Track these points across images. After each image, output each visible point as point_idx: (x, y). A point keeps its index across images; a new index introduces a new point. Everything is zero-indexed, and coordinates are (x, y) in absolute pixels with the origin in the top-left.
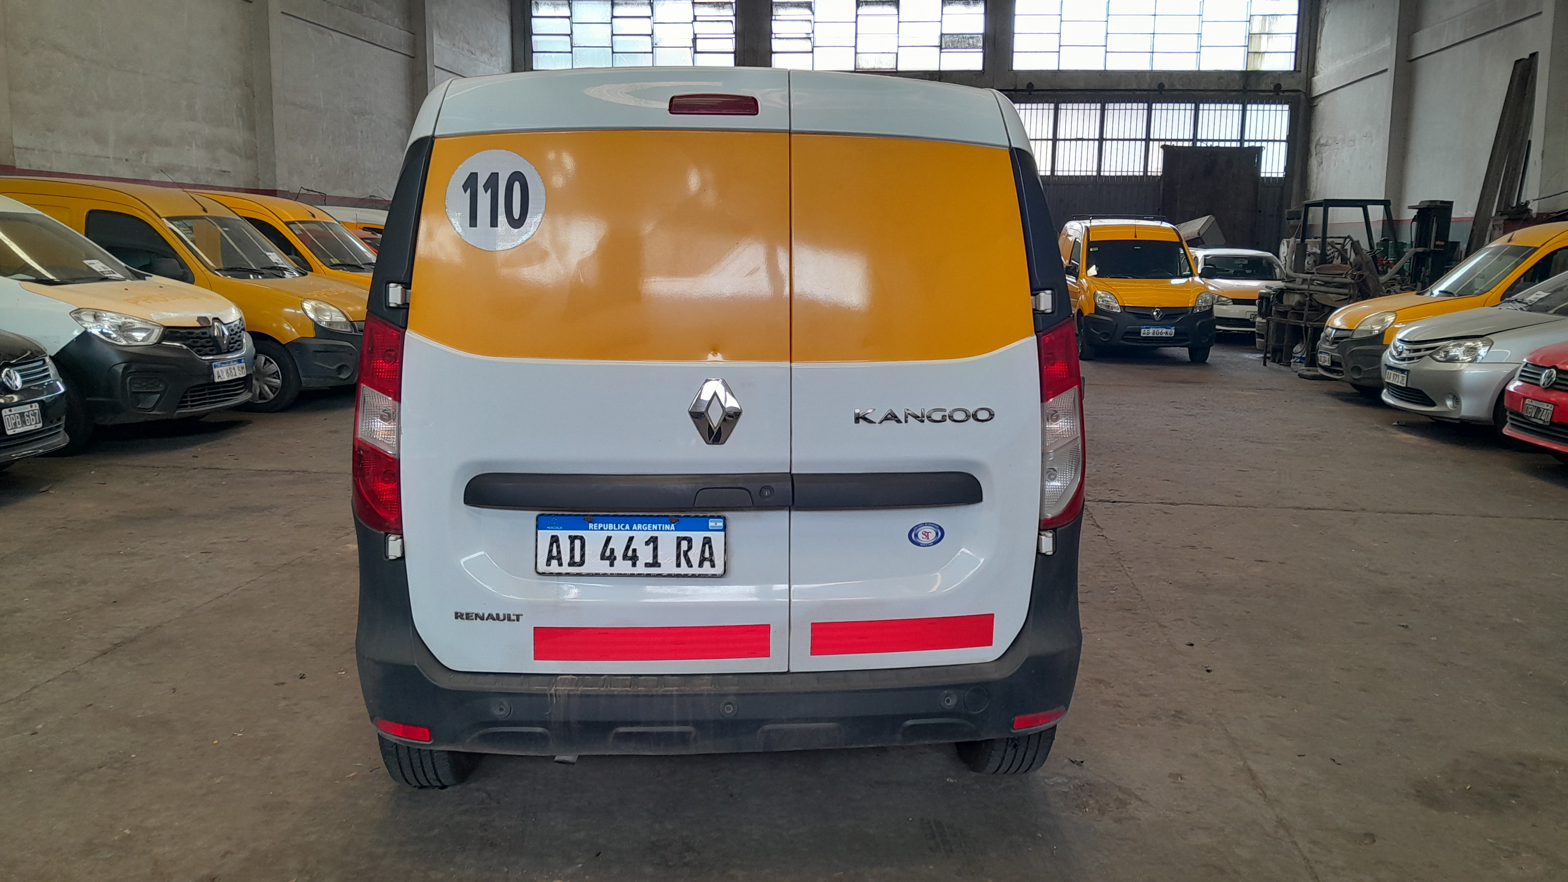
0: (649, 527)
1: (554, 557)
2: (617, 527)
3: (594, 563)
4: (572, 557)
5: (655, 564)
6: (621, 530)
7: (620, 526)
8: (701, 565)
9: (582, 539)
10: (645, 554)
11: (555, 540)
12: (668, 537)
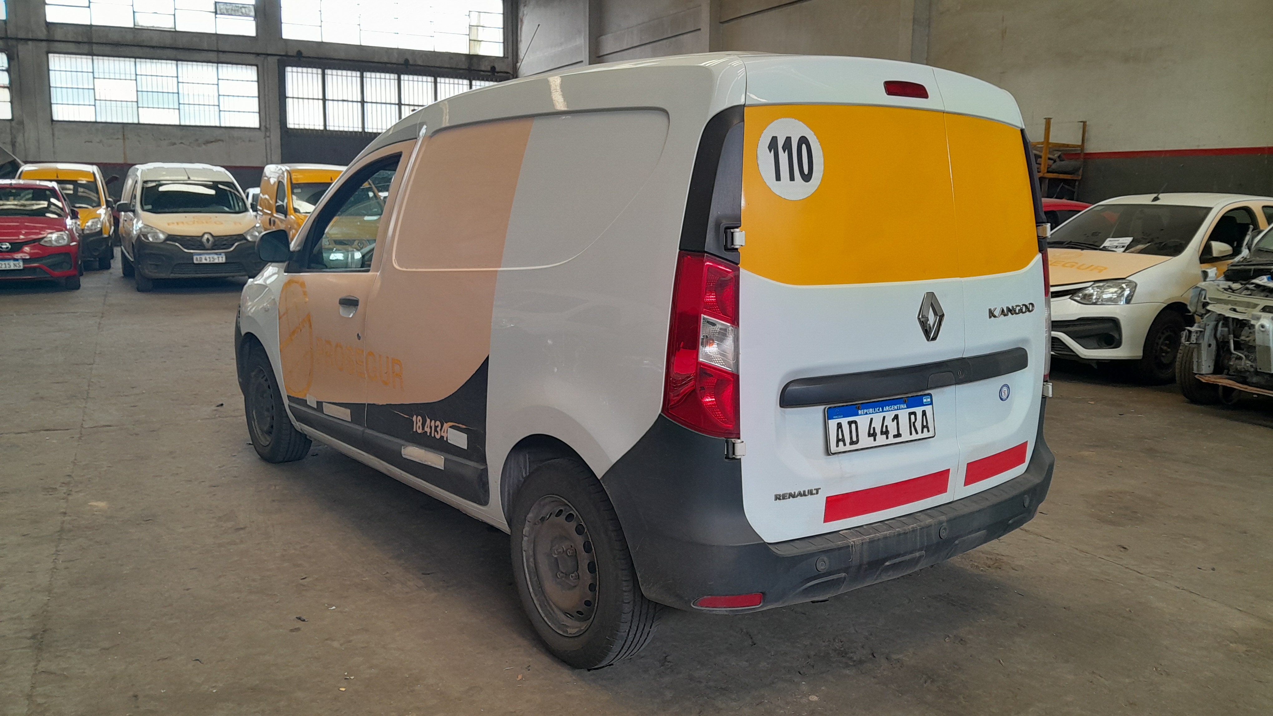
0: (893, 408)
1: (840, 439)
2: (875, 411)
3: (865, 441)
4: (851, 438)
5: (898, 435)
6: (877, 412)
7: (877, 409)
8: (922, 432)
9: (855, 422)
10: (892, 429)
11: (839, 426)
12: (903, 414)
